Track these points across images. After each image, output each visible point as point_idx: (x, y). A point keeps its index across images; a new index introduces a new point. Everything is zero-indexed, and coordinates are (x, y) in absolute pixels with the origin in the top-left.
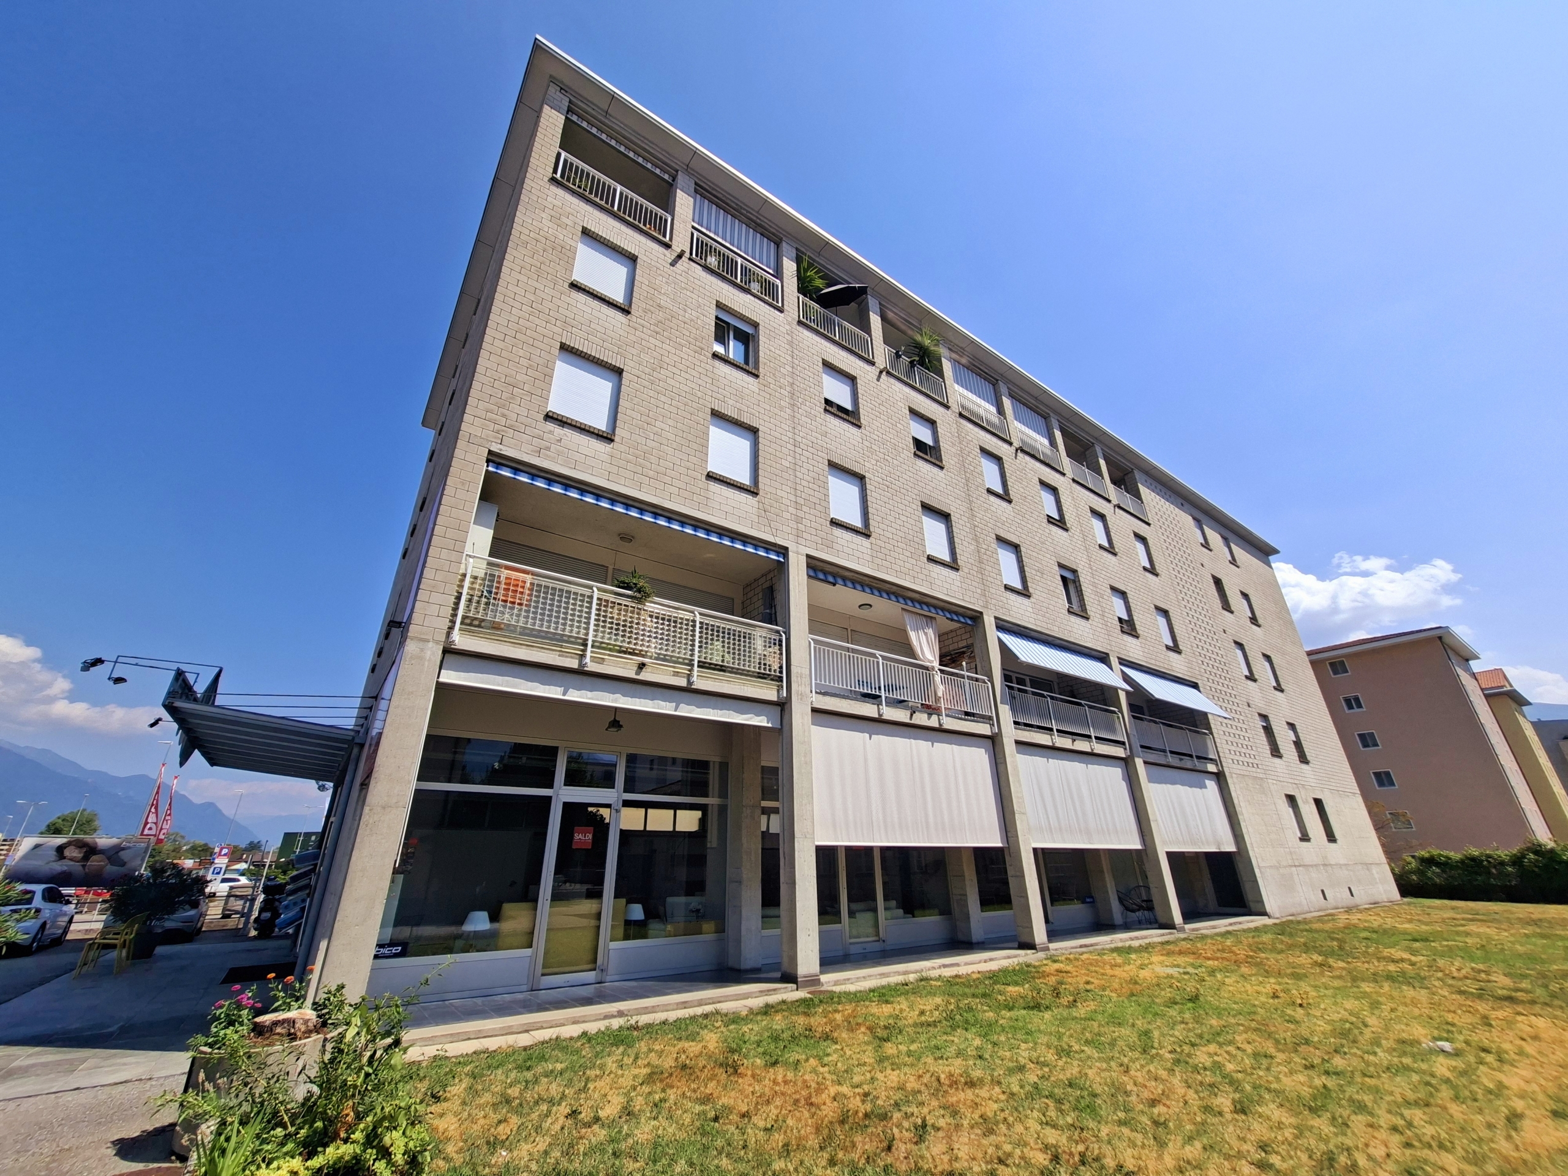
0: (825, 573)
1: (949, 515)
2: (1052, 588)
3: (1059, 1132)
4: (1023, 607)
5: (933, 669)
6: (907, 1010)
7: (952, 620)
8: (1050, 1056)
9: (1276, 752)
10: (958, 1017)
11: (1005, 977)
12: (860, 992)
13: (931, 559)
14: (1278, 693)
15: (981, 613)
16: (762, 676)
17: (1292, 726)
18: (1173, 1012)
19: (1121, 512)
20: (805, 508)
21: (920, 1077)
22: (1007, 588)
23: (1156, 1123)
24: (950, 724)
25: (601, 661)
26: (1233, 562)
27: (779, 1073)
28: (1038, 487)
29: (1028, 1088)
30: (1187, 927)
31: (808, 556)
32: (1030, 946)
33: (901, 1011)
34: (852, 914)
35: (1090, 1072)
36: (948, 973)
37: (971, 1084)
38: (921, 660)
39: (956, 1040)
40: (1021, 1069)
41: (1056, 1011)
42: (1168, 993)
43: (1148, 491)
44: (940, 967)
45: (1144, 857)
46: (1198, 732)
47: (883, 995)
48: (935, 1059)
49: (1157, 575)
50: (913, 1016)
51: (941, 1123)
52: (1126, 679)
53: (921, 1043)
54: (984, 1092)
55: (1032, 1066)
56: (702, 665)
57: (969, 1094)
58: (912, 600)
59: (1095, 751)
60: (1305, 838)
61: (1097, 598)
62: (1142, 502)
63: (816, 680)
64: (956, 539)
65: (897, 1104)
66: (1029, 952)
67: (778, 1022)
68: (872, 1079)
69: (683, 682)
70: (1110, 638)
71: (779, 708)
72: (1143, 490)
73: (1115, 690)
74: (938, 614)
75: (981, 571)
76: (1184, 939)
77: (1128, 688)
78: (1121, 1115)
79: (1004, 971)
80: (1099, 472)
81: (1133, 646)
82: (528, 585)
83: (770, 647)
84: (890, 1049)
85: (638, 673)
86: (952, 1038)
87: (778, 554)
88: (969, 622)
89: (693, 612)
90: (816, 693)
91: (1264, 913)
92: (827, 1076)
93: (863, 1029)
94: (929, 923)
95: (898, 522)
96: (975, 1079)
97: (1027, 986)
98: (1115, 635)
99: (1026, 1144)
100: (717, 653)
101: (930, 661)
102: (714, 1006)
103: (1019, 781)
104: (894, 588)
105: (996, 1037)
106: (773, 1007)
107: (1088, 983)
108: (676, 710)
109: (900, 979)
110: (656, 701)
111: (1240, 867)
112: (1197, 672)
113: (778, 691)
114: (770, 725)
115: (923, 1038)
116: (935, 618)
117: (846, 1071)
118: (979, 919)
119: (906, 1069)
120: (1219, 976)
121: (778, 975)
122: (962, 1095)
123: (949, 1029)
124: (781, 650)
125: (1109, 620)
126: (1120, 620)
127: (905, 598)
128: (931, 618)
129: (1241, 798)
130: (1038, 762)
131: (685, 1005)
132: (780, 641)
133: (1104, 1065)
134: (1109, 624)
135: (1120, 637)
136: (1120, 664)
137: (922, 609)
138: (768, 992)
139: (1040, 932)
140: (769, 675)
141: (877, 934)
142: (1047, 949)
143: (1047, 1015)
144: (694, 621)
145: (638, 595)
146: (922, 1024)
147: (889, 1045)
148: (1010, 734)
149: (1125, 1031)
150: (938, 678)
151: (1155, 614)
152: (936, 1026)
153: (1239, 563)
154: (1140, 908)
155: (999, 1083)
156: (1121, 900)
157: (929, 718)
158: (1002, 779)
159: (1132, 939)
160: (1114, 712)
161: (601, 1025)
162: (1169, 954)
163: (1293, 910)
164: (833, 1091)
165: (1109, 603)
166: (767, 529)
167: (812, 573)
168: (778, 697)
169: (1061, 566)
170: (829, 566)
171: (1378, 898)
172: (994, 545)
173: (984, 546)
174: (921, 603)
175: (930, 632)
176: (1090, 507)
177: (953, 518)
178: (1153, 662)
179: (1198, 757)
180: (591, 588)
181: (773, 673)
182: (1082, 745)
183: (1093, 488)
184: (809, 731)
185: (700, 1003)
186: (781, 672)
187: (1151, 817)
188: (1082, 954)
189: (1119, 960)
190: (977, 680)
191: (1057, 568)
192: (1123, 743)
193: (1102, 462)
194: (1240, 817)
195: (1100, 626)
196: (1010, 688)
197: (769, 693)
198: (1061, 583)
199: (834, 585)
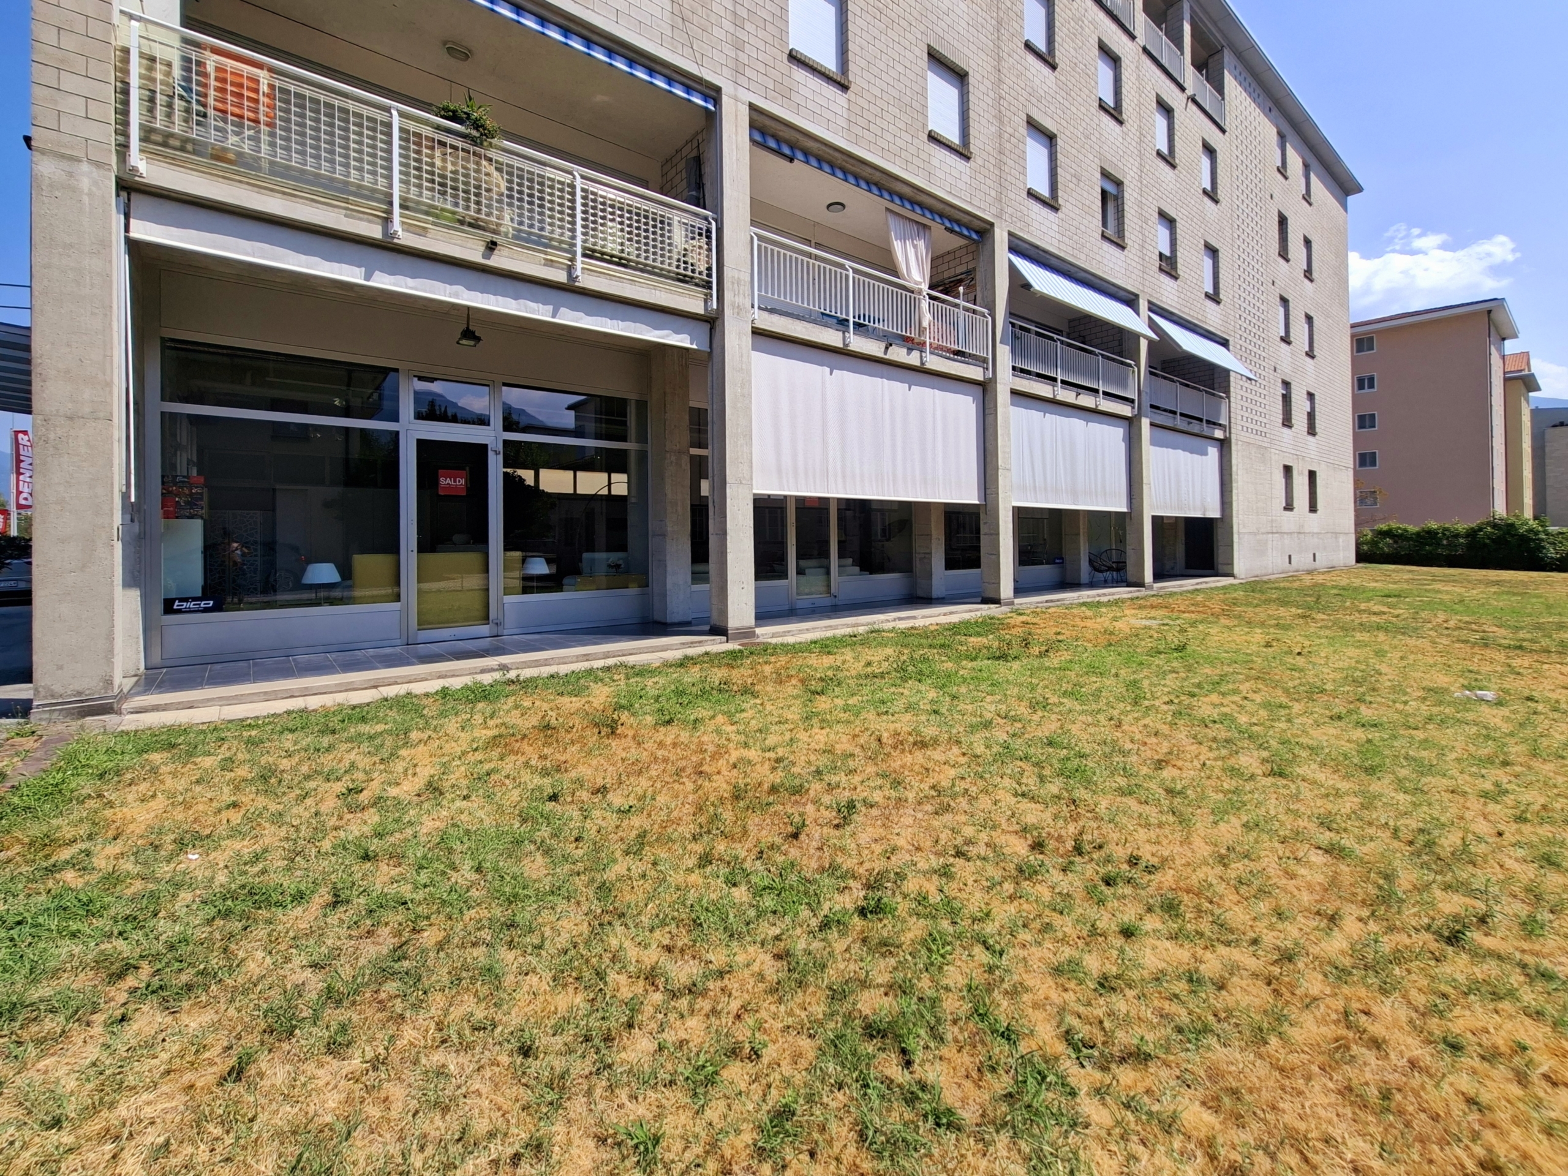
0: (778, 140)
1: (966, 74)
2: (1087, 203)
3: (1041, 807)
4: (1046, 223)
5: (920, 292)
6: (851, 662)
7: (952, 231)
8: (1022, 710)
9: (1287, 422)
10: (910, 668)
11: (967, 628)
12: (800, 643)
13: (933, 138)
14: (1308, 359)
15: (992, 225)
16: (683, 279)
17: (1311, 396)
18: (1159, 661)
19: (1194, 108)
20: (748, 26)
21: (855, 736)
22: (1031, 194)
23: (1170, 791)
24: (934, 363)
25: (423, 232)
26: (1307, 198)
27: (669, 734)
28: (1096, 51)
29: (996, 749)
30: (1156, 585)
31: (752, 107)
32: (996, 601)
33: (844, 662)
34: (800, 572)
35: (1075, 729)
36: (902, 625)
37: (922, 745)
38: (905, 280)
39: (906, 692)
40: (987, 725)
41: (1025, 661)
42: (1149, 644)
43: (1234, 83)
44: (894, 620)
45: (1128, 520)
46: (1213, 395)
47: (825, 647)
48: (878, 715)
49: (1216, 202)
50: (858, 667)
51: (877, 797)
52: (1152, 325)
53: (862, 696)
54: (937, 755)
55: (1000, 720)
56: (589, 253)
57: (919, 756)
58: (902, 197)
59: (1100, 408)
60: (1289, 507)
61: (1140, 223)
62: (1223, 99)
63: (760, 290)
64: (971, 113)
65: (818, 772)
66: (992, 606)
67: (693, 674)
68: (791, 740)
69: (561, 277)
70: (1145, 276)
71: (707, 327)
72: (1230, 83)
73: (1136, 336)
74: (933, 220)
75: (1000, 165)
76: (1153, 596)
77: (1154, 336)
78: (1122, 782)
79: (966, 624)
80: (1178, 43)
81: (1169, 289)
82: (264, 88)
83: (693, 238)
84: (823, 703)
85: (486, 256)
86: (901, 690)
87: (706, 97)
88: (974, 236)
89: (571, 173)
90: (759, 308)
91: (1231, 575)
92: (733, 736)
93: (794, 681)
94: (888, 581)
95: (892, 72)
96: (928, 738)
97: (991, 637)
98: (1151, 273)
99: (994, 827)
100: (612, 239)
101: (916, 283)
102: (620, 659)
103: (1009, 435)
104: (878, 174)
105: (955, 688)
106: (692, 659)
107: (1059, 633)
108: (554, 316)
109: (849, 631)
110: (521, 301)
111: (1220, 533)
112: (1231, 328)
113: (706, 301)
114: (694, 347)
115: (866, 690)
116: (929, 228)
117: (760, 731)
118: (941, 576)
119: (838, 728)
120: (1201, 627)
121: (707, 628)
122: (908, 759)
123: (899, 682)
124: (709, 243)
125: (1149, 254)
126: (1161, 255)
127: (891, 193)
128: (925, 226)
129: (1240, 466)
130: (1033, 417)
131: (587, 657)
132: (709, 231)
133: (1090, 719)
134: (1147, 258)
135: (1156, 276)
136: (1150, 310)
137: (913, 211)
138: (691, 644)
139: (1006, 588)
140: (692, 278)
141: (829, 591)
142: (1012, 603)
143: (1016, 665)
144: (572, 186)
145: (475, 133)
146: (867, 676)
147: (823, 698)
148: (1006, 381)
149: (1110, 682)
150: (925, 304)
151: (1202, 252)
152: (883, 677)
153: (1312, 200)
154: (1110, 569)
155: (958, 742)
156: (1091, 562)
157: (908, 354)
158: (989, 432)
159: (1099, 596)
160: (1130, 365)
161: (468, 680)
162: (1140, 607)
163: (1258, 572)
164: (734, 756)
165: (1153, 231)
166: (687, 51)
167: (758, 138)
168: (706, 309)
169: (1105, 174)
170: (783, 128)
171: (1335, 564)
172: (1023, 130)
173: (1010, 130)
174: (912, 202)
175: (921, 244)
176: (1157, 95)
177: (971, 80)
178: (1187, 310)
179: (1208, 422)
180: (388, 110)
181: (697, 275)
182: (1086, 400)
183: (1167, 65)
184: (749, 356)
185: (607, 656)
186: (709, 275)
187: (1145, 480)
188: (1050, 607)
189: (1089, 613)
190: (974, 312)
191: (1098, 175)
192: (1132, 401)
193: (1187, 28)
194: (1234, 485)
195: (1137, 259)
196: (1013, 325)
197: (692, 302)
198: (1100, 197)
199: (791, 160)
